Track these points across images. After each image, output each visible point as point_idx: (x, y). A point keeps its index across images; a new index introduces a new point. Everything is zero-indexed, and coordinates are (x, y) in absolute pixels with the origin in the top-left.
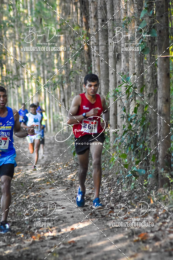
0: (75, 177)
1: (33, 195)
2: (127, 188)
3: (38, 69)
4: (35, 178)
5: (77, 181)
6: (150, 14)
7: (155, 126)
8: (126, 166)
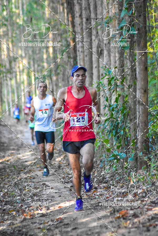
0: (63, 160)
1: (25, 177)
2: (110, 169)
3: (29, 63)
4: (26, 161)
5: (64, 164)
6: (129, 14)
7: (135, 114)
8: (108, 150)
